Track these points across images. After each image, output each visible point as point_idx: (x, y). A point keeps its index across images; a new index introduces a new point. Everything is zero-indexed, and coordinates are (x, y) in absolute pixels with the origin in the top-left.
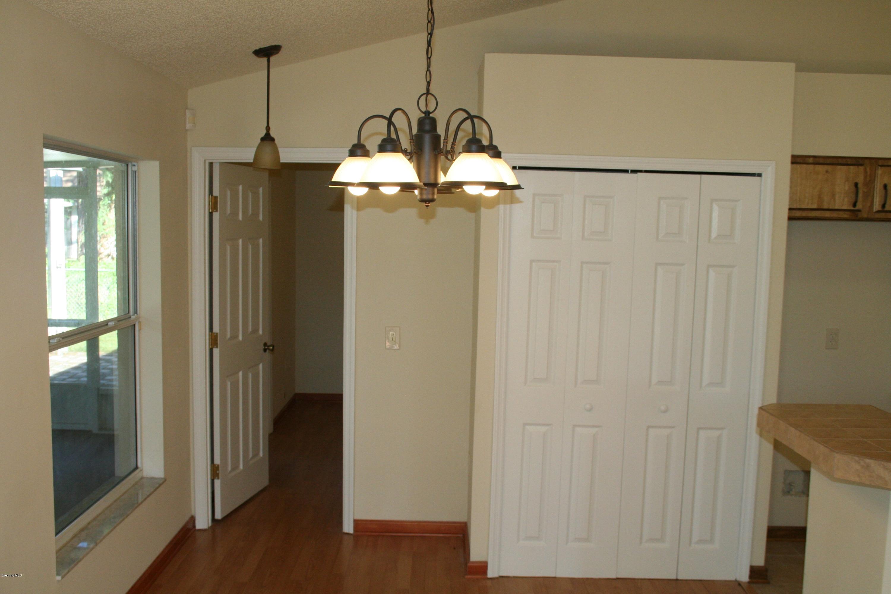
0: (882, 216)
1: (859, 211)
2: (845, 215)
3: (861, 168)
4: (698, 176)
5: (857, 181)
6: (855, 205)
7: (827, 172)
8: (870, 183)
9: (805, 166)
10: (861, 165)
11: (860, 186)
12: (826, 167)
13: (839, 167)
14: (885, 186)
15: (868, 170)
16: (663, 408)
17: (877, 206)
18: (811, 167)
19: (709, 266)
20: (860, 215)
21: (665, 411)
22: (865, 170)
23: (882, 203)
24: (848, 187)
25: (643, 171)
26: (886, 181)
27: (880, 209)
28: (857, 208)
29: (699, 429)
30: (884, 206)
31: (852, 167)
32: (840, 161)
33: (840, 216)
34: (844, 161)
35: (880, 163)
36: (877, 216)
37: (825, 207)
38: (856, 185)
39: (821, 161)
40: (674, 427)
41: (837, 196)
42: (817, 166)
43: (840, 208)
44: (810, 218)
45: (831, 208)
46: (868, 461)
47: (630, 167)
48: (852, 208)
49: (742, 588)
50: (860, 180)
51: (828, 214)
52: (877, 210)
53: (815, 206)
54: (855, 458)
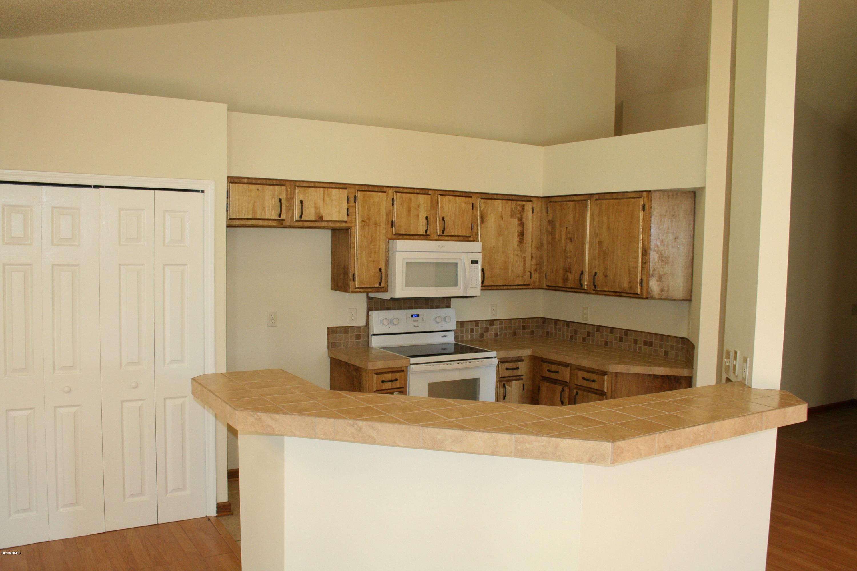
0: (301, 224)
1: (283, 220)
2: (274, 224)
3: (283, 188)
4: (152, 191)
5: (281, 197)
6: (280, 216)
7: (258, 190)
8: (290, 198)
9: (241, 185)
10: (284, 185)
11: (283, 201)
12: (257, 186)
13: (267, 186)
14: (301, 202)
15: (289, 189)
16: (134, 384)
17: (296, 217)
18: (246, 186)
19: (165, 265)
20: (284, 223)
21: (136, 387)
22: (287, 189)
23: (300, 214)
24: (274, 202)
25: (105, 187)
26: (302, 198)
27: (299, 219)
28: (281, 218)
29: (165, 399)
30: (301, 217)
31: (276, 187)
32: (268, 182)
33: (270, 224)
34: (271, 182)
35: (297, 184)
36: (297, 224)
37: (258, 217)
38: (280, 200)
39: (253, 181)
40: (145, 399)
41: (266, 209)
42: (250, 185)
43: (270, 218)
44: (247, 226)
45: (262, 218)
46: (259, 414)
47: (93, 183)
48: (278, 218)
49: (211, 522)
50: (283, 197)
51: (260, 223)
52: (296, 220)
53: (250, 217)
54: (250, 413)
